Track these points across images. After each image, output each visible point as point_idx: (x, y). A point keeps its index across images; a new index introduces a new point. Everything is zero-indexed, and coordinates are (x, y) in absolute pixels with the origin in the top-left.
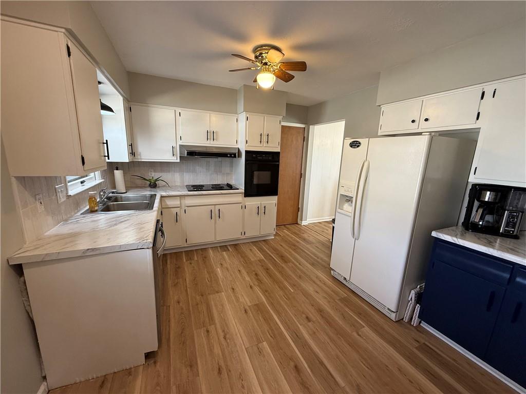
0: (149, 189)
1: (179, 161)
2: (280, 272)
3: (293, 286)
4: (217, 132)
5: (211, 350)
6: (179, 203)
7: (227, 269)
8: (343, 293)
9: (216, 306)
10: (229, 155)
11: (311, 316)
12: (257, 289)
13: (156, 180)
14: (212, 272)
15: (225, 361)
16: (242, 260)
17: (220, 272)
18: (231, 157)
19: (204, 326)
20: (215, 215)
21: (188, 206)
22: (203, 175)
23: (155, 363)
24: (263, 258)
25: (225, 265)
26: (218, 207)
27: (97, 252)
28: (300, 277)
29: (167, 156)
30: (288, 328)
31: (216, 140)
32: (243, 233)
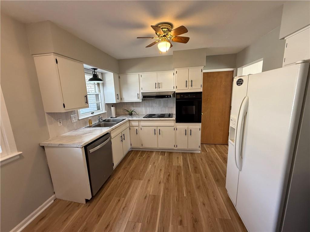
1: (141, 101)
4: (161, 83)
7: (155, 167)
9: (133, 187)
12: (162, 185)
13: (132, 111)
14: (146, 166)
15: (114, 223)
16: (168, 163)
18: (168, 97)
19: (119, 197)
20: (157, 132)
21: (142, 126)
22: (156, 108)
23: (89, 205)
24: (182, 165)
25: (155, 164)
27: (63, 146)
29: (135, 99)
30: (162, 221)
32: (176, 146)
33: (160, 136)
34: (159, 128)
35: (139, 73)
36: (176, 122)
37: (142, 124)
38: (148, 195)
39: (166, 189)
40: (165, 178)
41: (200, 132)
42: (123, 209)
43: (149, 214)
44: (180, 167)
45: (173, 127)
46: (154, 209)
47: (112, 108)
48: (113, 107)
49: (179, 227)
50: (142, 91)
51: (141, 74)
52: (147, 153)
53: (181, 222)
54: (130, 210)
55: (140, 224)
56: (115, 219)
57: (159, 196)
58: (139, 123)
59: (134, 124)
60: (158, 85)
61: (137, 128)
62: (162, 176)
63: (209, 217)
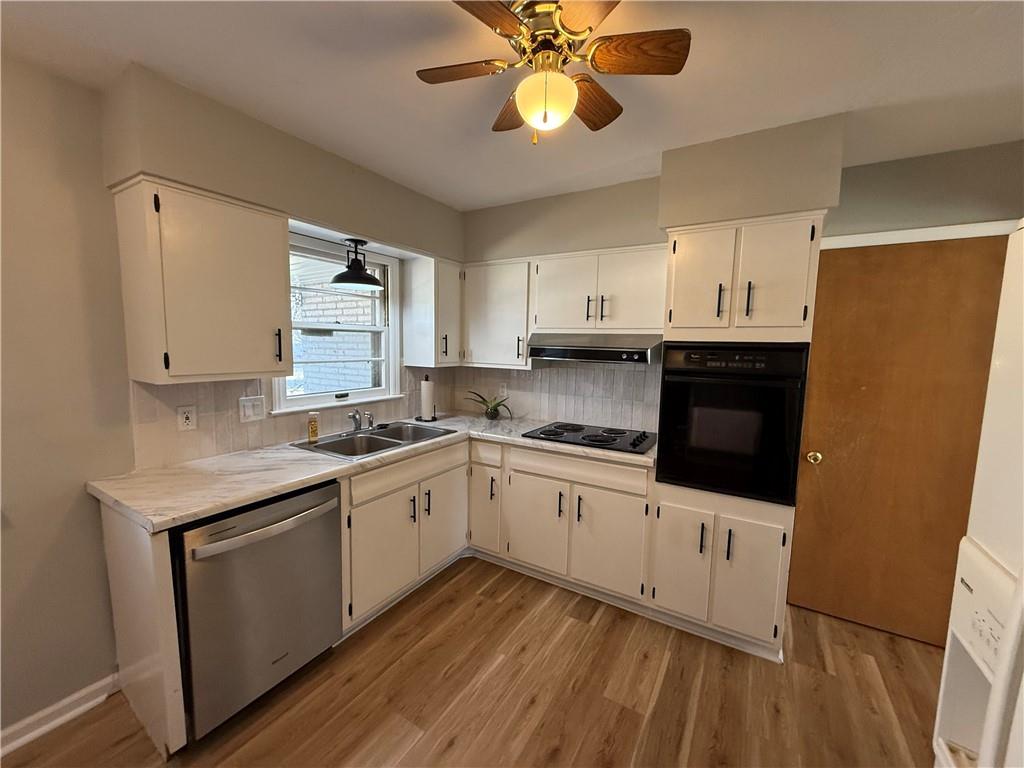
1: (530, 368)
4: (611, 299)
6: (499, 457)
7: (516, 674)
10: (625, 357)
13: (499, 405)
16: (582, 671)
18: (630, 358)
20: (571, 507)
21: (515, 471)
25: (527, 657)
29: (509, 359)
31: (608, 317)
32: (648, 591)
33: (580, 529)
34: (578, 490)
35: (529, 259)
36: (657, 480)
37: (515, 459)
41: (784, 555)
45: (644, 501)
47: (423, 383)
48: (427, 380)
50: (533, 329)
51: (535, 261)
52: (520, 587)
58: (506, 455)
59: (488, 455)
60: (599, 306)
61: (494, 473)
62: (518, 746)
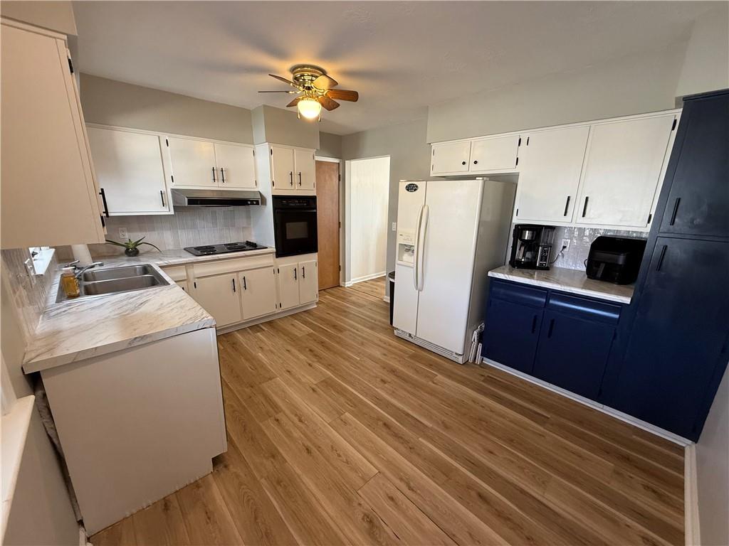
0: (126, 258)
1: (173, 213)
2: (338, 343)
3: (358, 354)
4: (227, 170)
5: (289, 435)
6: (185, 274)
7: (272, 352)
8: (411, 350)
9: (276, 394)
10: (249, 203)
11: (385, 378)
12: (317, 365)
13: (137, 244)
14: (251, 359)
15: (310, 440)
16: (286, 338)
17: (263, 357)
19: (270, 417)
20: (239, 285)
21: (198, 278)
22: (209, 231)
23: (226, 466)
24: (312, 331)
25: (266, 348)
26: (241, 275)
27: (148, 340)
28: (362, 344)
29: (154, 208)
30: (366, 395)
31: (227, 180)
32: (278, 306)
33: (245, 293)
35: (160, 134)
36: (277, 257)
37: (198, 271)
38: (314, 386)
39: (328, 366)
40: (310, 356)
41: (316, 270)
42: (300, 421)
43: (342, 400)
44: (312, 333)
45: (272, 268)
46: (342, 392)
49: (386, 385)
50: (172, 186)
51: (165, 136)
53: (384, 381)
54: (312, 414)
55: (347, 414)
56: (306, 437)
57: (330, 378)
58: (189, 271)
59: (176, 275)
60: (219, 173)
61: (183, 284)
62: (302, 357)
63: (400, 361)
